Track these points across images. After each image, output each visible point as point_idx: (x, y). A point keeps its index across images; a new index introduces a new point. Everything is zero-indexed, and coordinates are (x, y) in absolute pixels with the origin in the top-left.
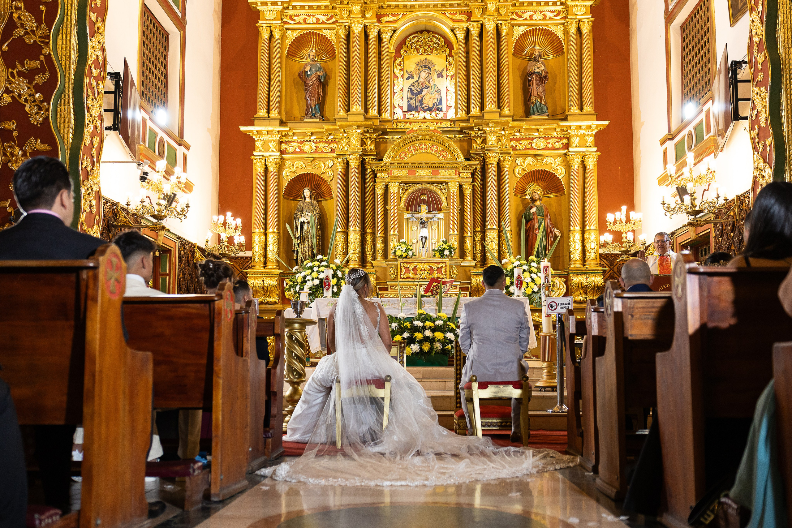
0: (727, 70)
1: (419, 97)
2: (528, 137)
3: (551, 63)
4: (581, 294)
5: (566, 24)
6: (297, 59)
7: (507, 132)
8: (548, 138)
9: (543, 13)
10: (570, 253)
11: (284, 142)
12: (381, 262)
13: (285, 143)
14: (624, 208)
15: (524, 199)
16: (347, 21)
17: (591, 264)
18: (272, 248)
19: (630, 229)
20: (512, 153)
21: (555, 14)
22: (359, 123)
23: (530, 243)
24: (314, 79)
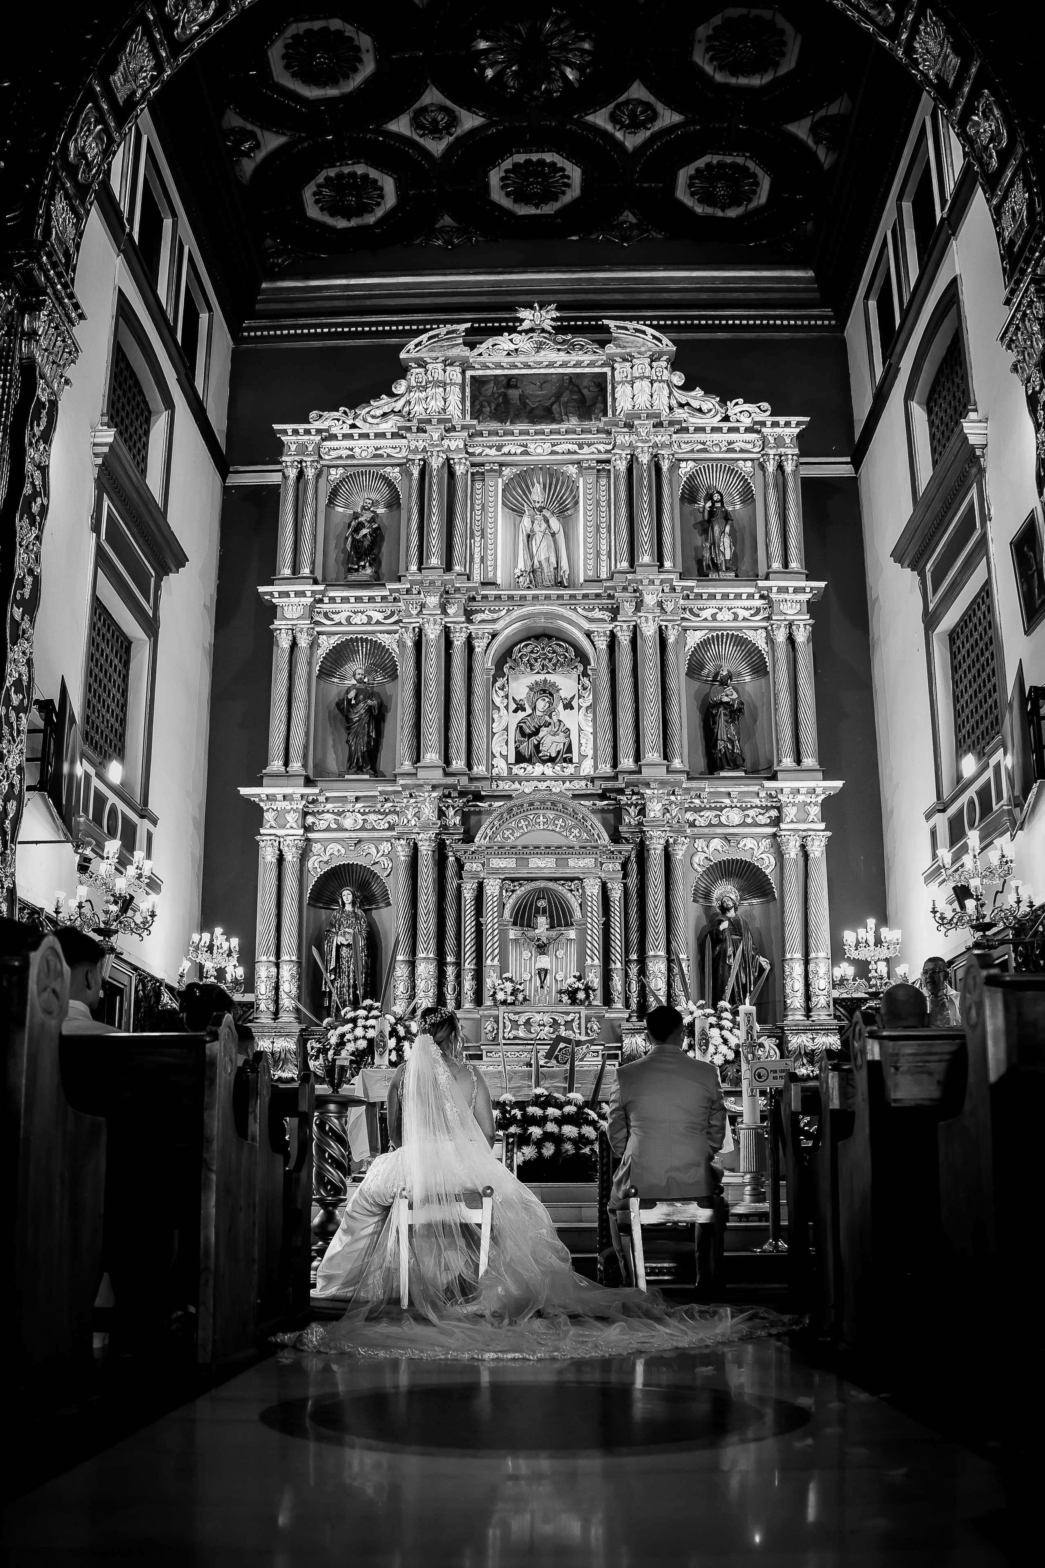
0: (1023, 701)
1: (534, 740)
2: (713, 805)
3: (749, 688)
4: (804, 1065)
5: (770, 628)
6: (335, 680)
7: (679, 797)
8: (747, 809)
9: (732, 611)
10: (785, 997)
11: (310, 813)
12: (470, 1012)
13: (313, 814)
14: (871, 922)
15: (708, 909)
16: (417, 620)
17: (819, 1015)
18: (288, 986)
19: (882, 957)
20: (688, 831)
21: (752, 612)
22: (434, 782)
23: (720, 981)
24: (363, 711)
